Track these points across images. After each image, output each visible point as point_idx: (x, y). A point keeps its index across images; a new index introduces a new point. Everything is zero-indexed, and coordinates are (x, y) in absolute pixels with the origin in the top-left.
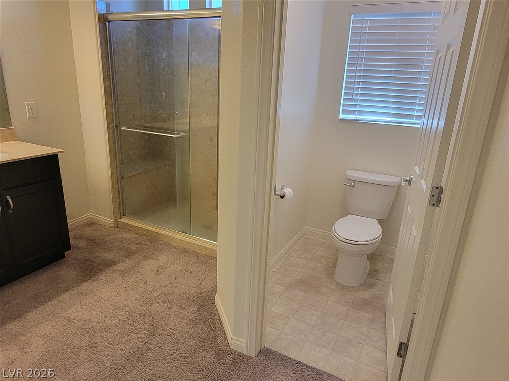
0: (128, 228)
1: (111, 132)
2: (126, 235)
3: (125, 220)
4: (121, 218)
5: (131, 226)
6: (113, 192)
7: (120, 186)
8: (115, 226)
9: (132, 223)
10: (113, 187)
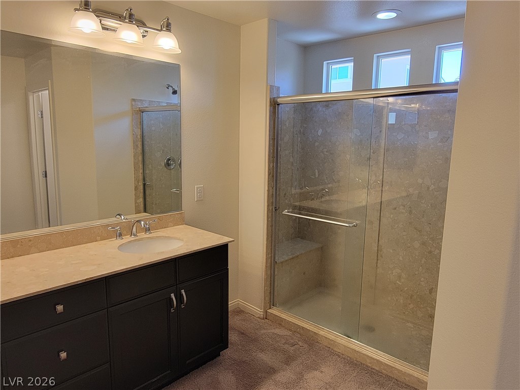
0: (279, 322)
1: (270, 215)
2: (277, 331)
3: (274, 311)
4: (270, 308)
5: (282, 320)
6: (266, 280)
7: (272, 272)
8: (265, 317)
9: (283, 316)
10: (266, 274)
